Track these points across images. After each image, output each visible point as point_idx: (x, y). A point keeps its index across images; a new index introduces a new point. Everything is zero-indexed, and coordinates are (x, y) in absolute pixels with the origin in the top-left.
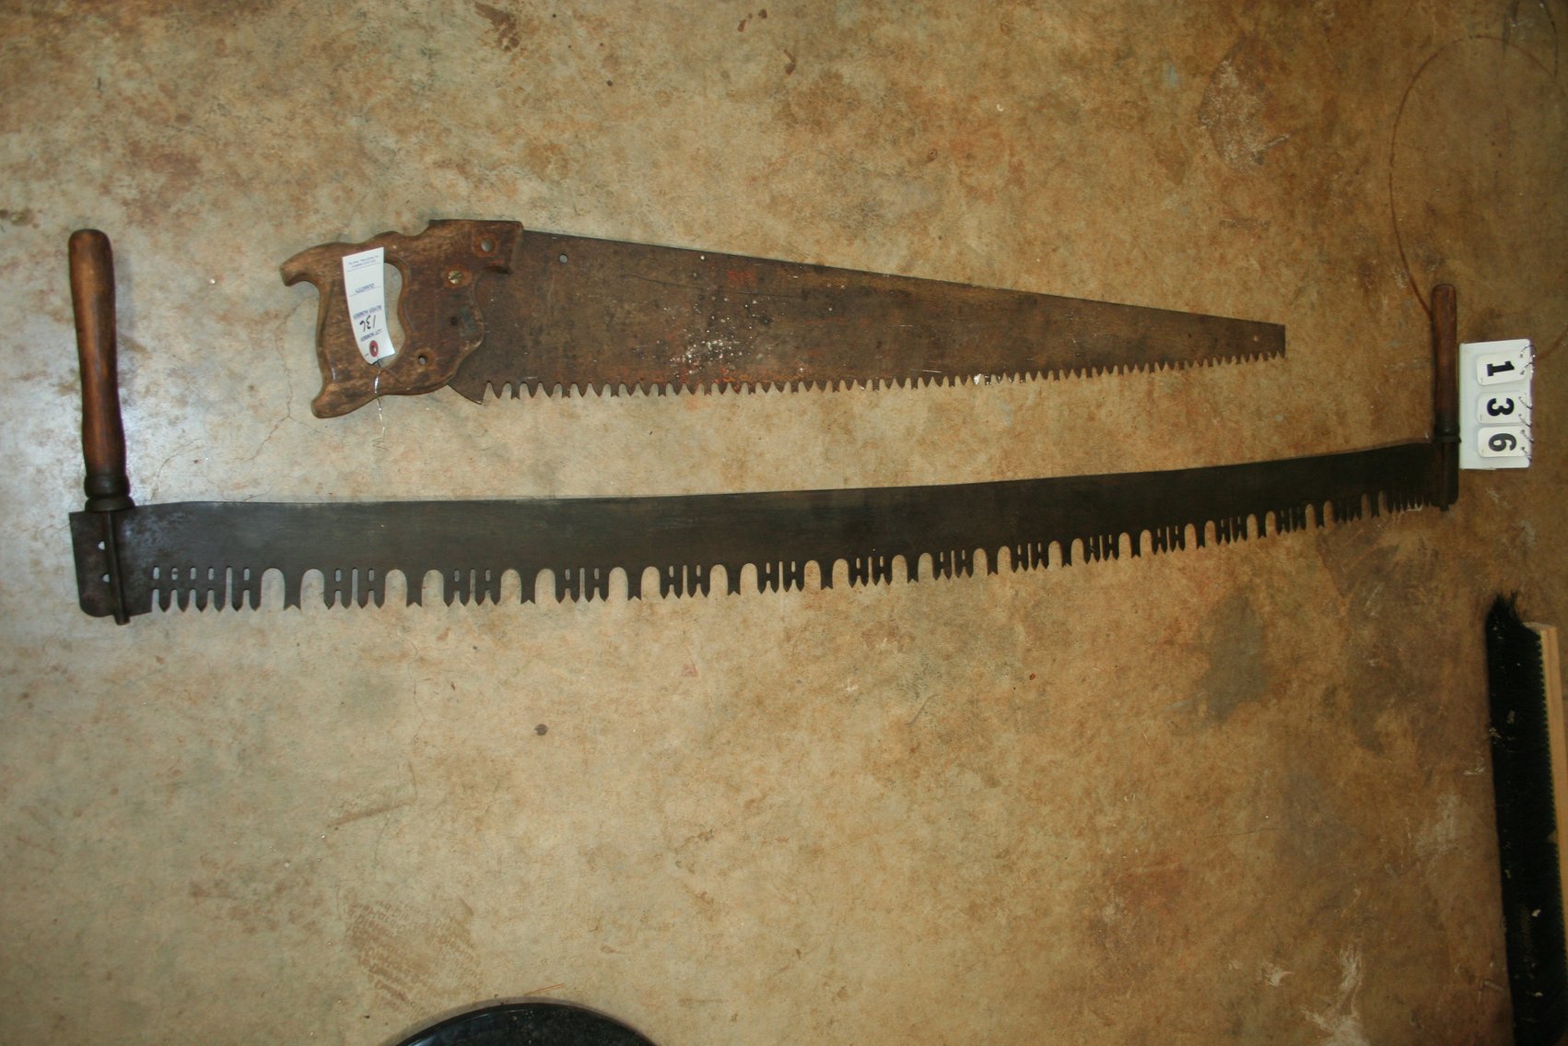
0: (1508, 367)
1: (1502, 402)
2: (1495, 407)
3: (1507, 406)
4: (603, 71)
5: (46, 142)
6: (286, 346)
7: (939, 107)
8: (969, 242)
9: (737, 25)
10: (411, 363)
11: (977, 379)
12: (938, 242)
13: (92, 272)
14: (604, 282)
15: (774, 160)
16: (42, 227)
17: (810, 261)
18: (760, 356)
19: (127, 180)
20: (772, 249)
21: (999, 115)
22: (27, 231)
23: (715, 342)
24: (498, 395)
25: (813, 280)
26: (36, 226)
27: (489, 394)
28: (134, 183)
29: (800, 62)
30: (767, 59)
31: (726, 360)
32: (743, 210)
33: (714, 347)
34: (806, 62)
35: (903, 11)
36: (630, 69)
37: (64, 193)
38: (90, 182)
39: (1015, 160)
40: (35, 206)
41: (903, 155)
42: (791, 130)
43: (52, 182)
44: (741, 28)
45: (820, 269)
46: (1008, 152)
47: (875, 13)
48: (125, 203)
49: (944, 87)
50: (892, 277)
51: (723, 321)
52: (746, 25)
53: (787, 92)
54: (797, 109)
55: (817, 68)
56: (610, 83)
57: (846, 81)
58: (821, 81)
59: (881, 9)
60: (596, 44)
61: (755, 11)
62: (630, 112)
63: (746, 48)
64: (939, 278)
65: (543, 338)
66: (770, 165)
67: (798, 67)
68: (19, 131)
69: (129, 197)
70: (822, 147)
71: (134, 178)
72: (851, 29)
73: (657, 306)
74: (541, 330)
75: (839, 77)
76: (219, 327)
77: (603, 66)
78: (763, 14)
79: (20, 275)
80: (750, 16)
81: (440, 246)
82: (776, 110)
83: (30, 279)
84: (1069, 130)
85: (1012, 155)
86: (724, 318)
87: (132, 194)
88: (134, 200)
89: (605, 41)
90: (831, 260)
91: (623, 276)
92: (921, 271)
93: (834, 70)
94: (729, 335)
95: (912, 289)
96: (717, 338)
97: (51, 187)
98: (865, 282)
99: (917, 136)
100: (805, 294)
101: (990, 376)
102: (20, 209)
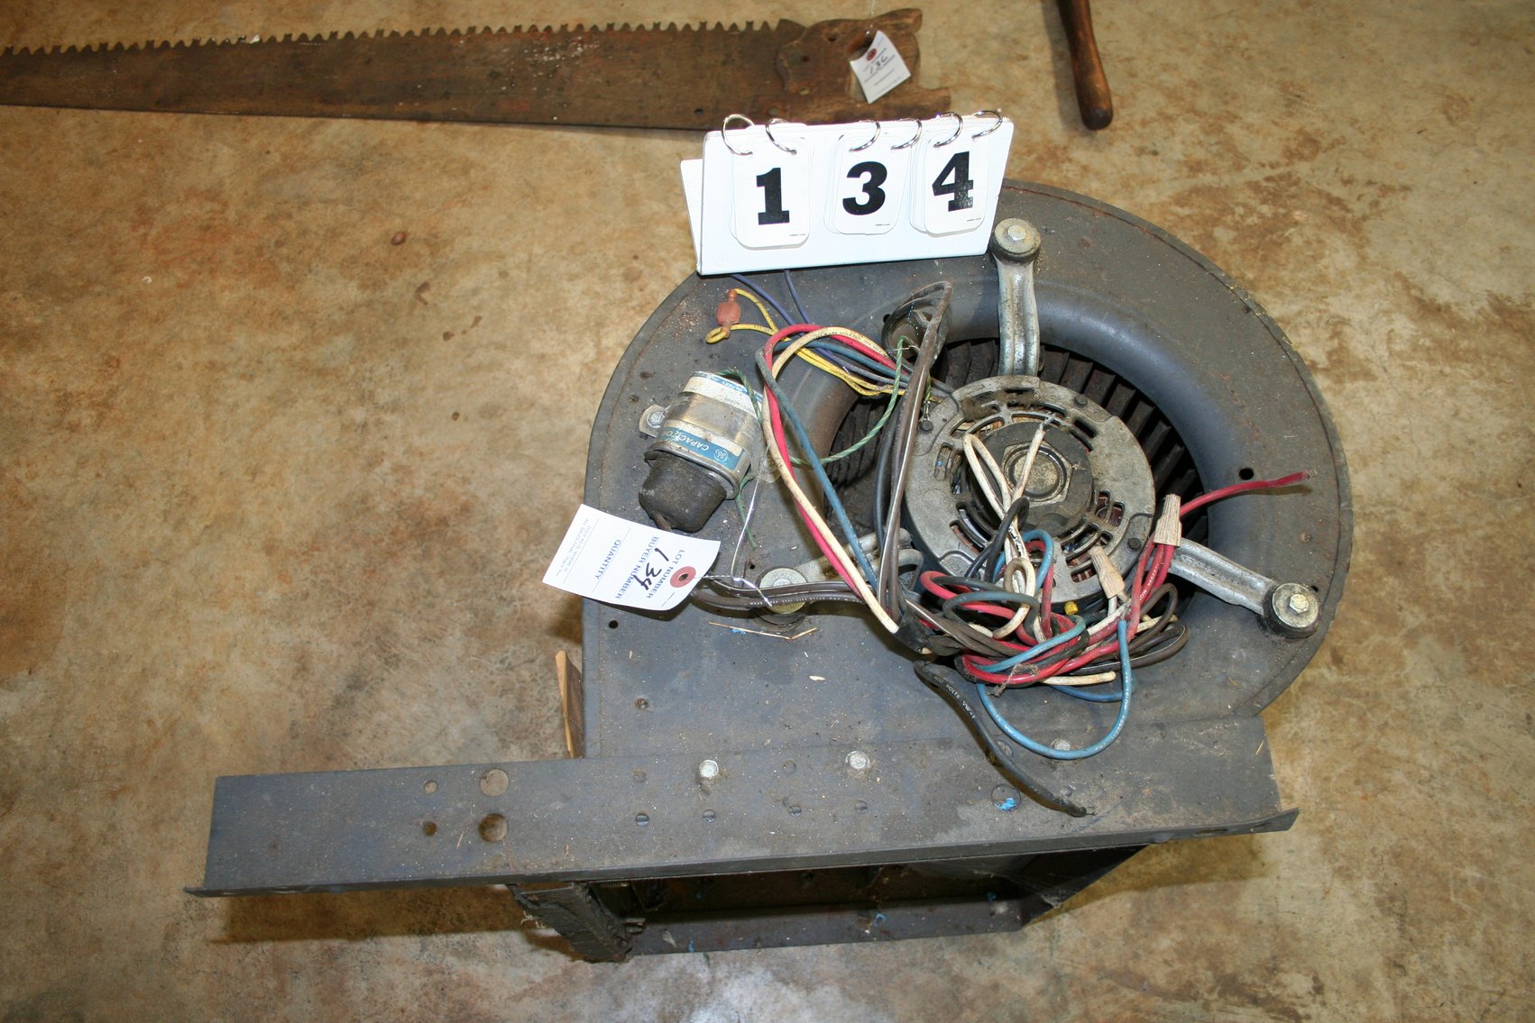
0: (771, 182)
1: (856, 189)
2: (863, 199)
3: (866, 177)
4: (643, 267)
5: (1132, 198)
6: (939, 71)
7: (235, 272)
8: (231, 152)
9: (481, 323)
10: (843, 33)
11: (256, 39)
12: (272, 149)
13: (1098, 86)
14: (660, 97)
15: (459, 205)
16: (1127, 146)
17: (433, 126)
18: (505, 50)
19: (1070, 175)
20: (475, 134)
21: (150, 273)
22: (1137, 143)
23: (551, 59)
24: (765, 24)
25: (435, 108)
26: (1132, 146)
27: (773, 25)
28: (1065, 173)
29: (410, 296)
30: (451, 293)
31: (542, 47)
32: (503, 162)
33: (553, 55)
34: (402, 296)
35: (259, 362)
36: (613, 272)
37: (1115, 165)
38: (1097, 174)
39: (142, 231)
40: (1135, 159)
41: (296, 222)
42: (434, 232)
43: (1123, 173)
44: (478, 319)
45: (424, 119)
46: (149, 238)
47: (298, 355)
48: (1070, 160)
49: (222, 291)
50: (340, 116)
51: (541, 74)
52: (471, 323)
53: (431, 265)
54: (422, 252)
55: (388, 292)
56: (636, 257)
57: (354, 284)
58: (387, 279)
59: (290, 360)
60: (647, 291)
61: (457, 338)
62: (616, 235)
63: (475, 302)
64: (280, 119)
65: (722, 58)
66: (465, 201)
67: (412, 291)
68: (1151, 204)
69: (1067, 164)
70: (398, 221)
71: (1065, 176)
72: (337, 334)
73: (608, 82)
74: (724, 63)
75: (363, 287)
76: (992, 83)
77: (641, 272)
78: (447, 336)
79: (1138, 117)
80: (464, 332)
81: (819, 107)
82: (448, 248)
83: (1131, 115)
84: (50, 267)
85: (145, 235)
86: (539, 77)
87: (1066, 166)
88: (1063, 162)
89: (637, 294)
90: (409, 128)
91: (640, 101)
92: (300, 124)
93: (368, 291)
94: (536, 65)
95: (318, 107)
96: (549, 62)
97: (1124, 169)
98: (373, 109)
99: (274, 241)
100: (447, 96)
101: (238, 43)
102: (1144, 156)
